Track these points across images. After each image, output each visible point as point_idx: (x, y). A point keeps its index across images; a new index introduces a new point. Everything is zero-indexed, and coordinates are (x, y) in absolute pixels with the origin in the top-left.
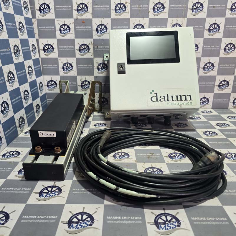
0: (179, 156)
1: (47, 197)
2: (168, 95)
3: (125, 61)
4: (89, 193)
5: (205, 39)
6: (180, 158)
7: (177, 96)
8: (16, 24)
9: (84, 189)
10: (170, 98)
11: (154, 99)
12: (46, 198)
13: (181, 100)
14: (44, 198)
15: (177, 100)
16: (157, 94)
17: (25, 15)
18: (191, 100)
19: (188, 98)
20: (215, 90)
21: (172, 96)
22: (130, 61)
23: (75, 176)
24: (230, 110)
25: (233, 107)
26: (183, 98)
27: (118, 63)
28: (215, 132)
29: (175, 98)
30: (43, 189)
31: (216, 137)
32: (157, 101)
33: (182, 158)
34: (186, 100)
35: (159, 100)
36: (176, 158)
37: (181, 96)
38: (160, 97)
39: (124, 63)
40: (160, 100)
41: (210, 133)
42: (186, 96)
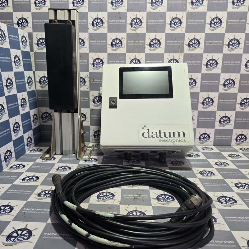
0: (168, 198)
1: (15, 241)
2: (160, 131)
3: (118, 96)
4: (61, 238)
5: (202, 74)
6: (168, 200)
7: (170, 132)
8: (11, 58)
9: (56, 234)
10: (162, 135)
11: (146, 135)
12: (13, 242)
13: (174, 136)
14: (11, 242)
15: (170, 136)
16: (148, 130)
17: (22, 49)
18: (184, 136)
19: (181, 134)
20: (215, 126)
21: (165, 133)
22: (122, 96)
23: (51, 218)
24: (233, 148)
25: (236, 144)
26: (176, 134)
27: (110, 98)
28: (212, 172)
29: (167, 135)
30: (12, 232)
31: (213, 177)
32: (149, 136)
33: (171, 201)
34: (179, 136)
35: (150, 136)
36: (164, 201)
37: (174, 133)
38: (152, 133)
39: (116, 98)
40: (152, 136)
41: (207, 173)
42: (179, 133)
